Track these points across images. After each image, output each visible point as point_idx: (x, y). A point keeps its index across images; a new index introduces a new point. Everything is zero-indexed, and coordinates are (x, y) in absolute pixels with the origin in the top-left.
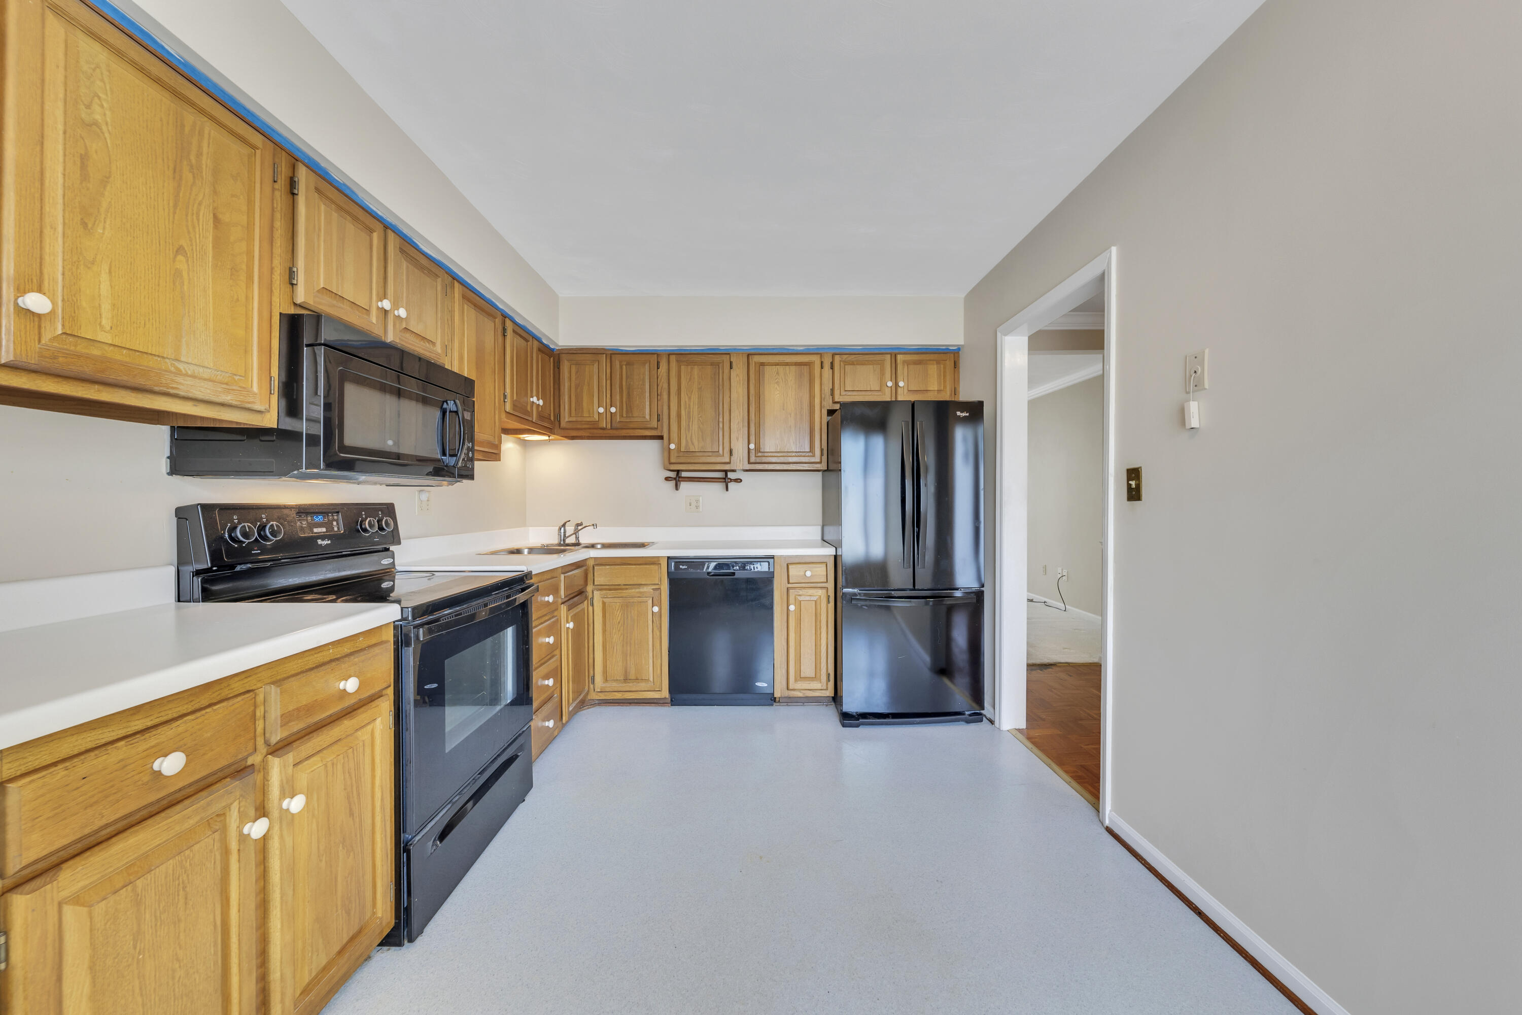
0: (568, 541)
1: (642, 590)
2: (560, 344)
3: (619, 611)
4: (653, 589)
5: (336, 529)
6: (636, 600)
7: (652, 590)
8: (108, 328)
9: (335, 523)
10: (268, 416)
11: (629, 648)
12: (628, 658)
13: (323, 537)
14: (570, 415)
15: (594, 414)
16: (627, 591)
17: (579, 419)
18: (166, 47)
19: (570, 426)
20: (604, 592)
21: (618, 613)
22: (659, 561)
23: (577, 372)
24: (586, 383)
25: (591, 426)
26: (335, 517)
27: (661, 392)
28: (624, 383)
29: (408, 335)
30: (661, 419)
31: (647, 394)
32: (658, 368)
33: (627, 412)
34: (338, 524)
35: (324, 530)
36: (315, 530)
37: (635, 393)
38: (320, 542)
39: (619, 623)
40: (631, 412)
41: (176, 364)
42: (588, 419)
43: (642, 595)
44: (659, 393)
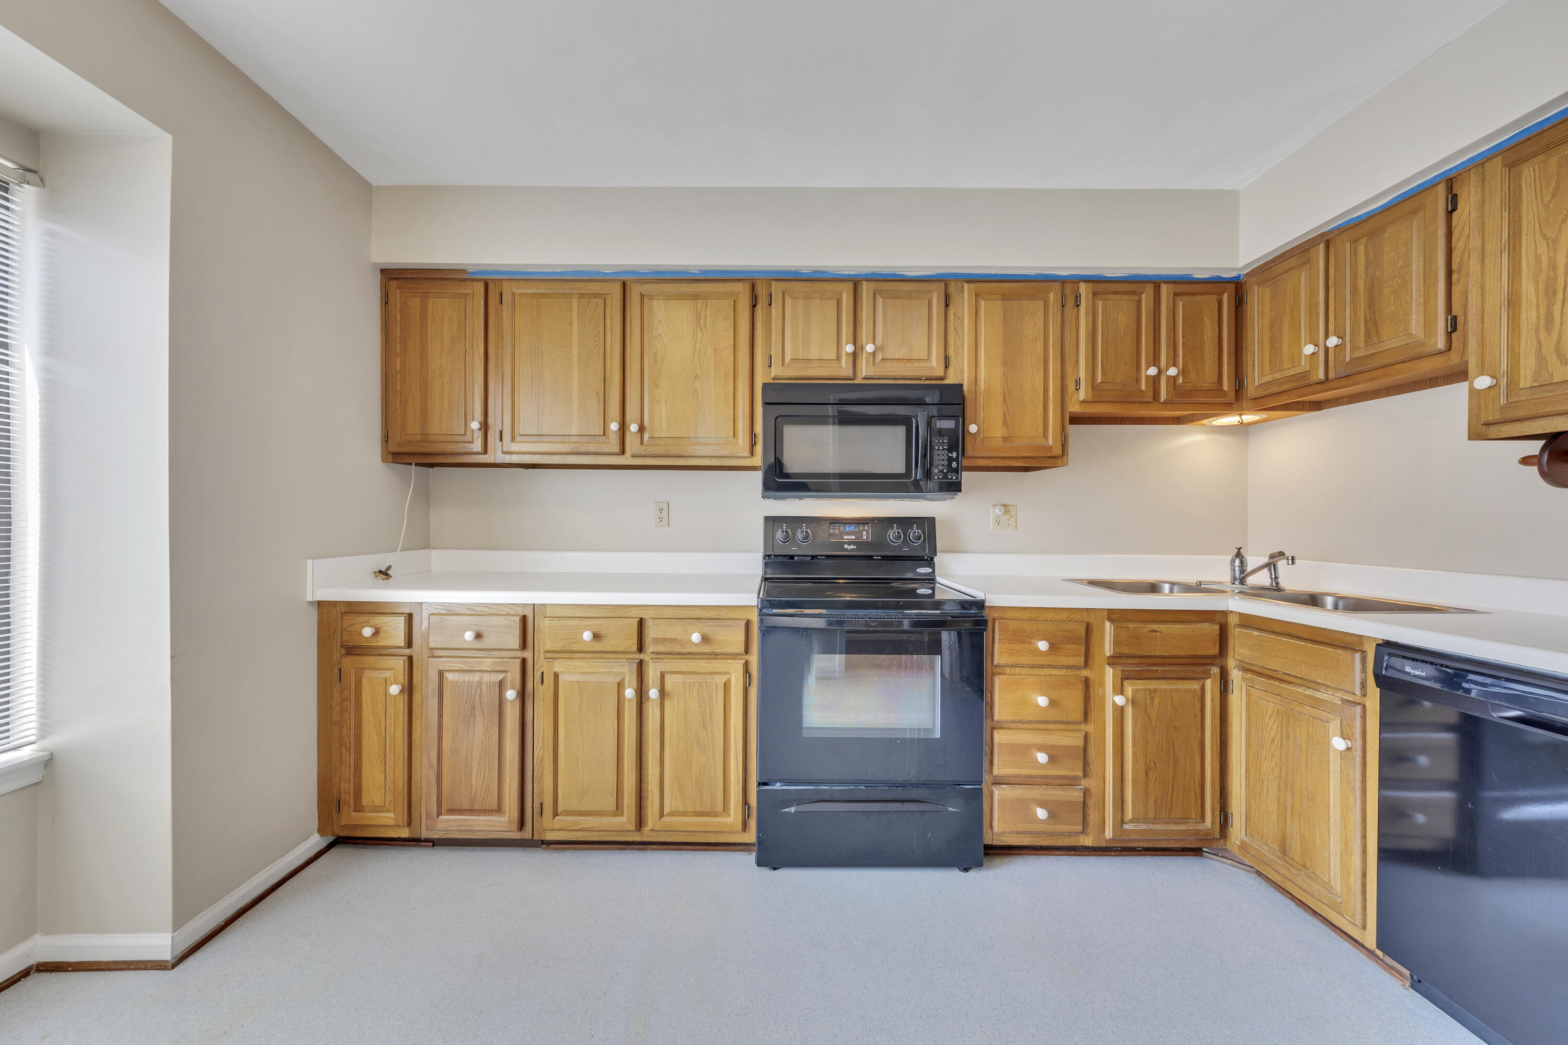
0: (1252, 580)
1: (1318, 695)
2: (1241, 265)
3: (1273, 719)
4: (1342, 700)
5: (865, 537)
6: (1307, 710)
7: (1340, 703)
8: (665, 430)
9: (865, 533)
10: (754, 459)
11: (1289, 797)
12: (1289, 816)
13: (849, 543)
14: (1262, 375)
15: (1300, 360)
16: (1289, 687)
17: (1278, 376)
18: (692, 271)
19: (1260, 393)
20: (1249, 675)
21: (1271, 722)
22: (1362, 643)
23: (1272, 298)
24: (1288, 311)
25: (1298, 384)
26: (866, 528)
27: (1461, 264)
28: (1361, 282)
29: (888, 364)
30: (1459, 327)
31: (1416, 284)
32: (1450, 213)
33: (1368, 336)
34: (867, 533)
35: (853, 537)
36: (845, 537)
37: (1386, 291)
38: (846, 546)
39: (1273, 741)
40: (1377, 332)
41: (697, 439)
42: (1292, 372)
43: (1316, 703)
44: (1454, 267)
